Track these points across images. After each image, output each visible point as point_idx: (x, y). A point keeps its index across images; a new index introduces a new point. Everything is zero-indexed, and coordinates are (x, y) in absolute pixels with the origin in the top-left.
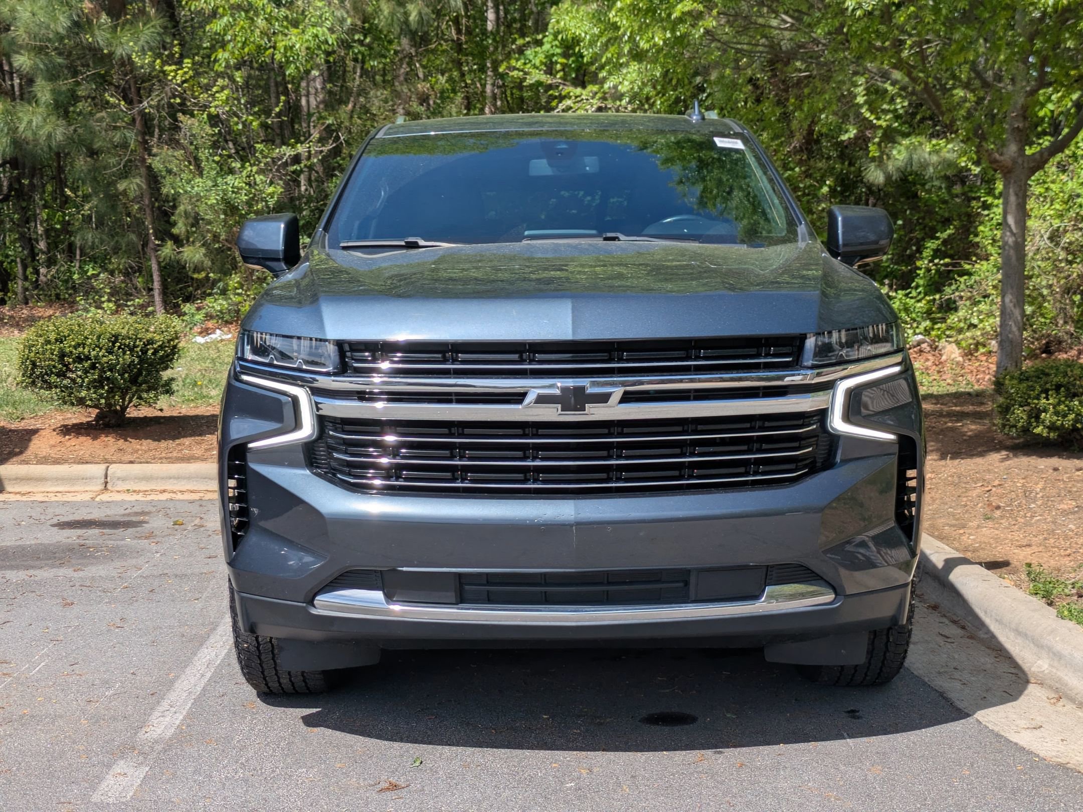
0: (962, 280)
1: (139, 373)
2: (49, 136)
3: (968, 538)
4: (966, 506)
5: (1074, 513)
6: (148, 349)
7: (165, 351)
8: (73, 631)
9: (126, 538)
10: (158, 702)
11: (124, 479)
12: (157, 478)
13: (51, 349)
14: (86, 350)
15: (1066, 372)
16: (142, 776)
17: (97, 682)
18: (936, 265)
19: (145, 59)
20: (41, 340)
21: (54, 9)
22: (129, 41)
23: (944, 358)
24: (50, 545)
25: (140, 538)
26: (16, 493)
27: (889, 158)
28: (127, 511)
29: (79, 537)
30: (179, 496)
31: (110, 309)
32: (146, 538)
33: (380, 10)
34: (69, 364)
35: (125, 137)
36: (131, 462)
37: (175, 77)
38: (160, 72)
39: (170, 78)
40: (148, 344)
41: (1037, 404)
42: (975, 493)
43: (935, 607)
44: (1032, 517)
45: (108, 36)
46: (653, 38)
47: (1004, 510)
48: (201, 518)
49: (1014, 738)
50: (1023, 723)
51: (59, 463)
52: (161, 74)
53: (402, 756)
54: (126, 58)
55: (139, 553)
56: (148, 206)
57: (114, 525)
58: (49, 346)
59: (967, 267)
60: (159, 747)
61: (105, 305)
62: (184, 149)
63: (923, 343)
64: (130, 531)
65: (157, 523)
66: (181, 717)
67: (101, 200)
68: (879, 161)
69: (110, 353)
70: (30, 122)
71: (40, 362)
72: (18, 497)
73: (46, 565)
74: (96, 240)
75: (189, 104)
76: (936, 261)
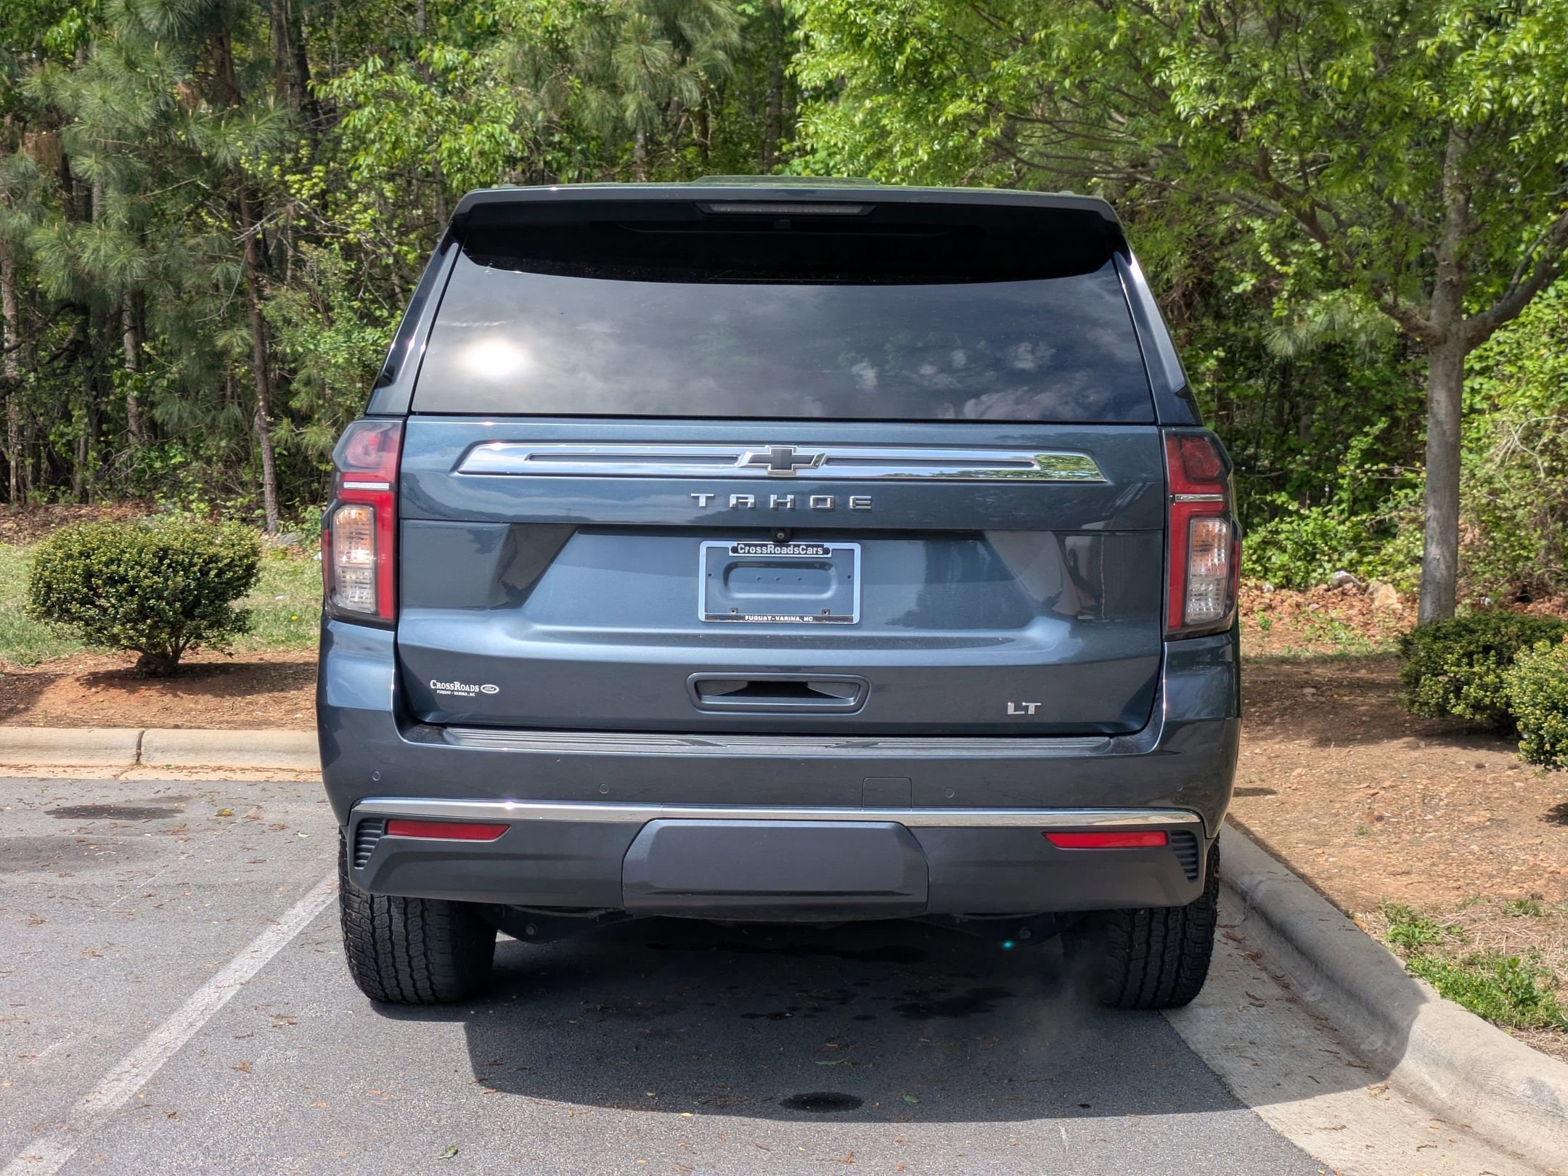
0: (1401, 494)
1: (197, 602)
2: (123, 269)
3: (1326, 860)
4: (1337, 815)
5: (1481, 828)
6: (210, 569)
7: (235, 572)
8: (30, 960)
9: (146, 833)
10: (118, 1060)
11: (164, 750)
12: (210, 750)
13: (73, 566)
14: (122, 570)
15: (1499, 628)
16: (63, 1161)
17: (42, 1030)
18: (1365, 472)
19: (258, 165)
20: (60, 554)
21: (135, 95)
22: (236, 140)
23: (1377, 603)
24: (35, 839)
25: (164, 833)
26: (11, 767)
27: (1301, 319)
28: (158, 795)
29: (80, 829)
30: (239, 776)
31: (201, 511)
32: (174, 833)
33: (586, 101)
34: (98, 587)
35: (228, 272)
36: (176, 727)
37: (299, 191)
38: (279, 182)
39: (293, 191)
40: (211, 562)
41: (1456, 673)
42: (1354, 798)
43: (1256, 957)
44: (1424, 832)
45: (209, 132)
46: (916, 149)
47: (1388, 823)
48: (259, 807)
49: (1301, 1141)
50: (1320, 1121)
51: (75, 726)
52: (282, 187)
53: (432, 1143)
54: (231, 166)
55: (157, 852)
56: (259, 368)
57: (134, 813)
58: (70, 562)
59: (1410, 476)
60: (98, 1122)
61: (194, 506)
62: (309, 290)
63: (1347, 582)
64: (155, 822)
65: (196, 813)
66: (143, 1082)
67: (190, 358)
68: (1285, 323)
69: (155, 573)
70: (97, 250)
71: (58, 583)
72: (12, 772)
73: (24, 867)
74: (185, 415)
75: (318, 228)
76: (1367, 466)
